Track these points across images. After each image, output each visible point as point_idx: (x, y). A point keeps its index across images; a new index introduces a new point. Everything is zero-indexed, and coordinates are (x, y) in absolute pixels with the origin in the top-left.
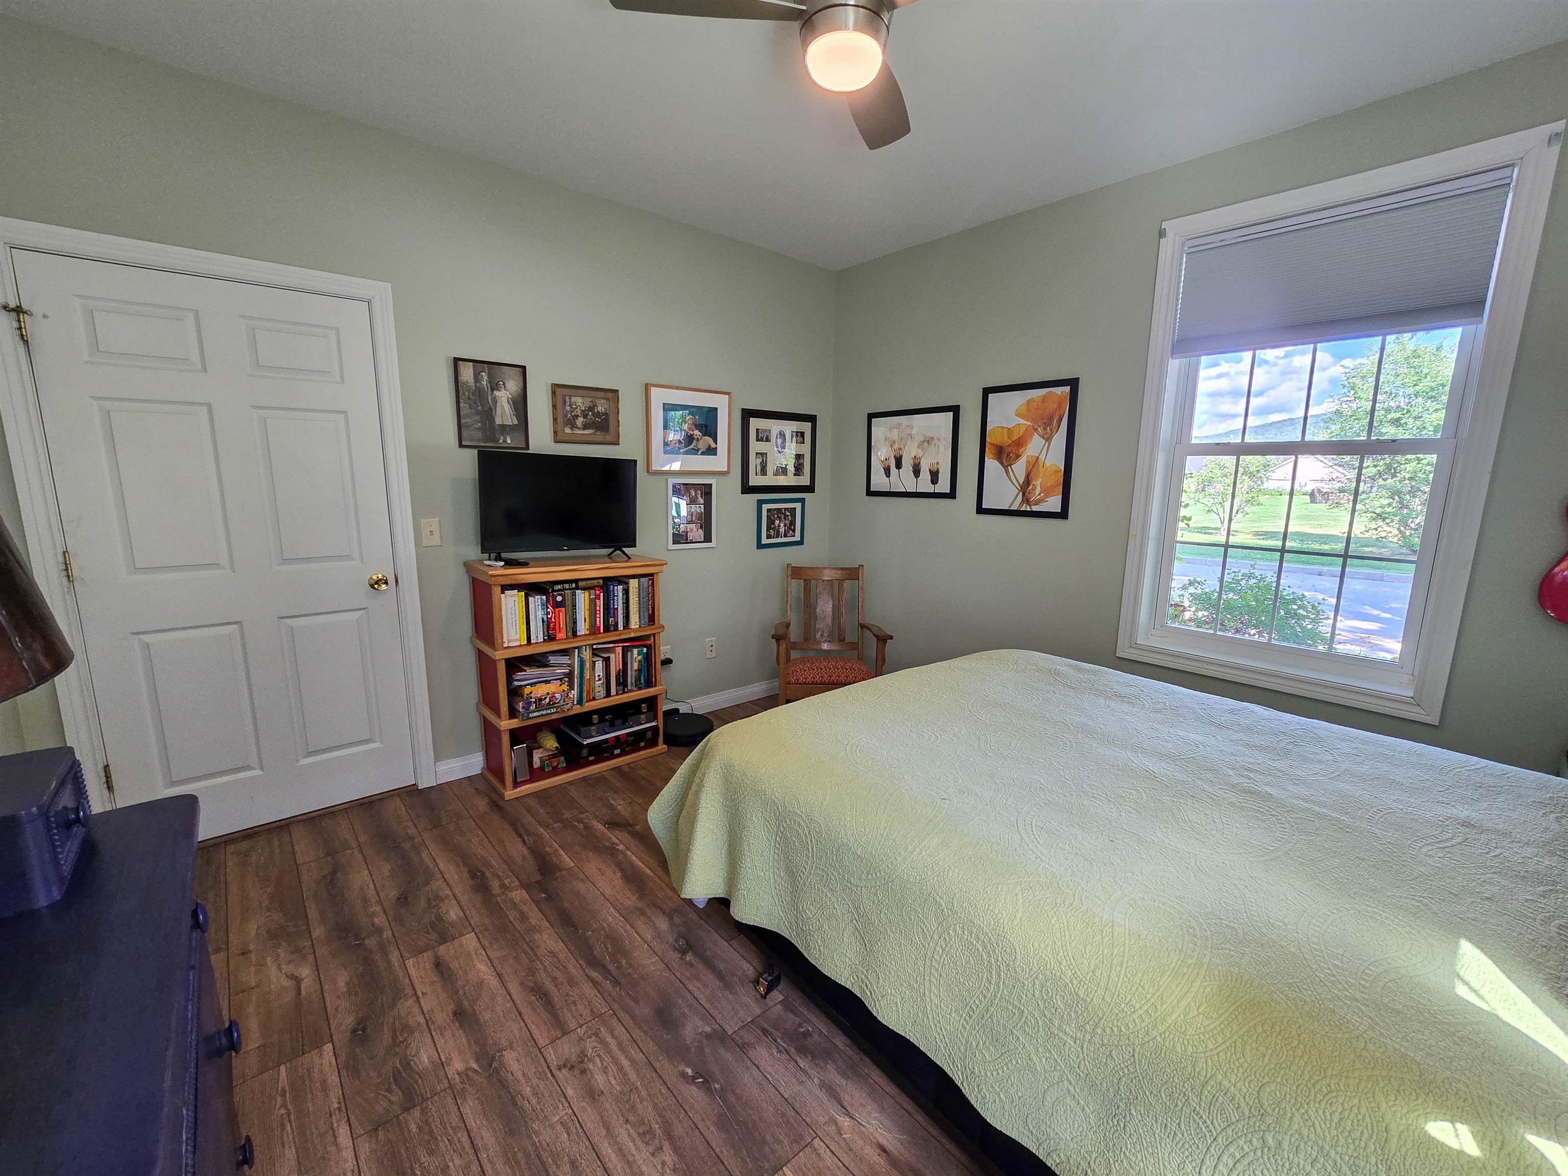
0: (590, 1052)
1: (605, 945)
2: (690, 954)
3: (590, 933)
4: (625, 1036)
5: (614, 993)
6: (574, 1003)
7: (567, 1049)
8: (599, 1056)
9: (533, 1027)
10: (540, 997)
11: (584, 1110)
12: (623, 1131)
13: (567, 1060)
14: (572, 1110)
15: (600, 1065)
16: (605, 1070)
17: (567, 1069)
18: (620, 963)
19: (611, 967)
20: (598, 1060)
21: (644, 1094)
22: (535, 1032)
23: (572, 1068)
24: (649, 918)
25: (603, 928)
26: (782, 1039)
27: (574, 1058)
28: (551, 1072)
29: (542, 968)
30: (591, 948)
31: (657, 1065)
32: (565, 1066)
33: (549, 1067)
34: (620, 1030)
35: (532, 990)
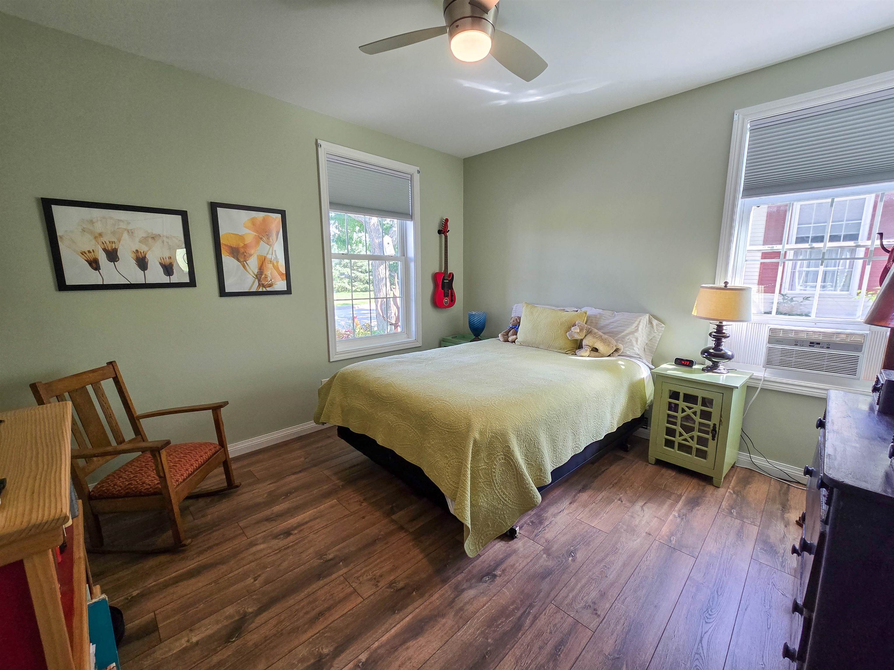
0: (582, 604)
1: (500, 624)
2: (496, 573)
3: (489, 640)
4: (565, 590)
5: (540, 604)
6: (555, 625)
7: (586, 617)
8: (582, 599)
9: (583, 644)
10: (559, 650)
11: (612, 596)
12: (611, 577)
13: (592, 614)
14: (615, 601)
15: (587, 597)
16: (588, 594)
17: (597, 612)
18: (513, 610)
19: (519, 614)
20: (584, 599)
21: (590, 573)
22: (585, 641)
23: (595, 610)
24: (466, 604)
25: (482, 632)
26: (538, 529)
27: (590, 611)
28: (603, 620)
29: (534, 663)
30: (505, 633)
31: (574, 571)
32: (596, 614)
33: (601, 622)
34: (562, 594)
35: (555, 660)
